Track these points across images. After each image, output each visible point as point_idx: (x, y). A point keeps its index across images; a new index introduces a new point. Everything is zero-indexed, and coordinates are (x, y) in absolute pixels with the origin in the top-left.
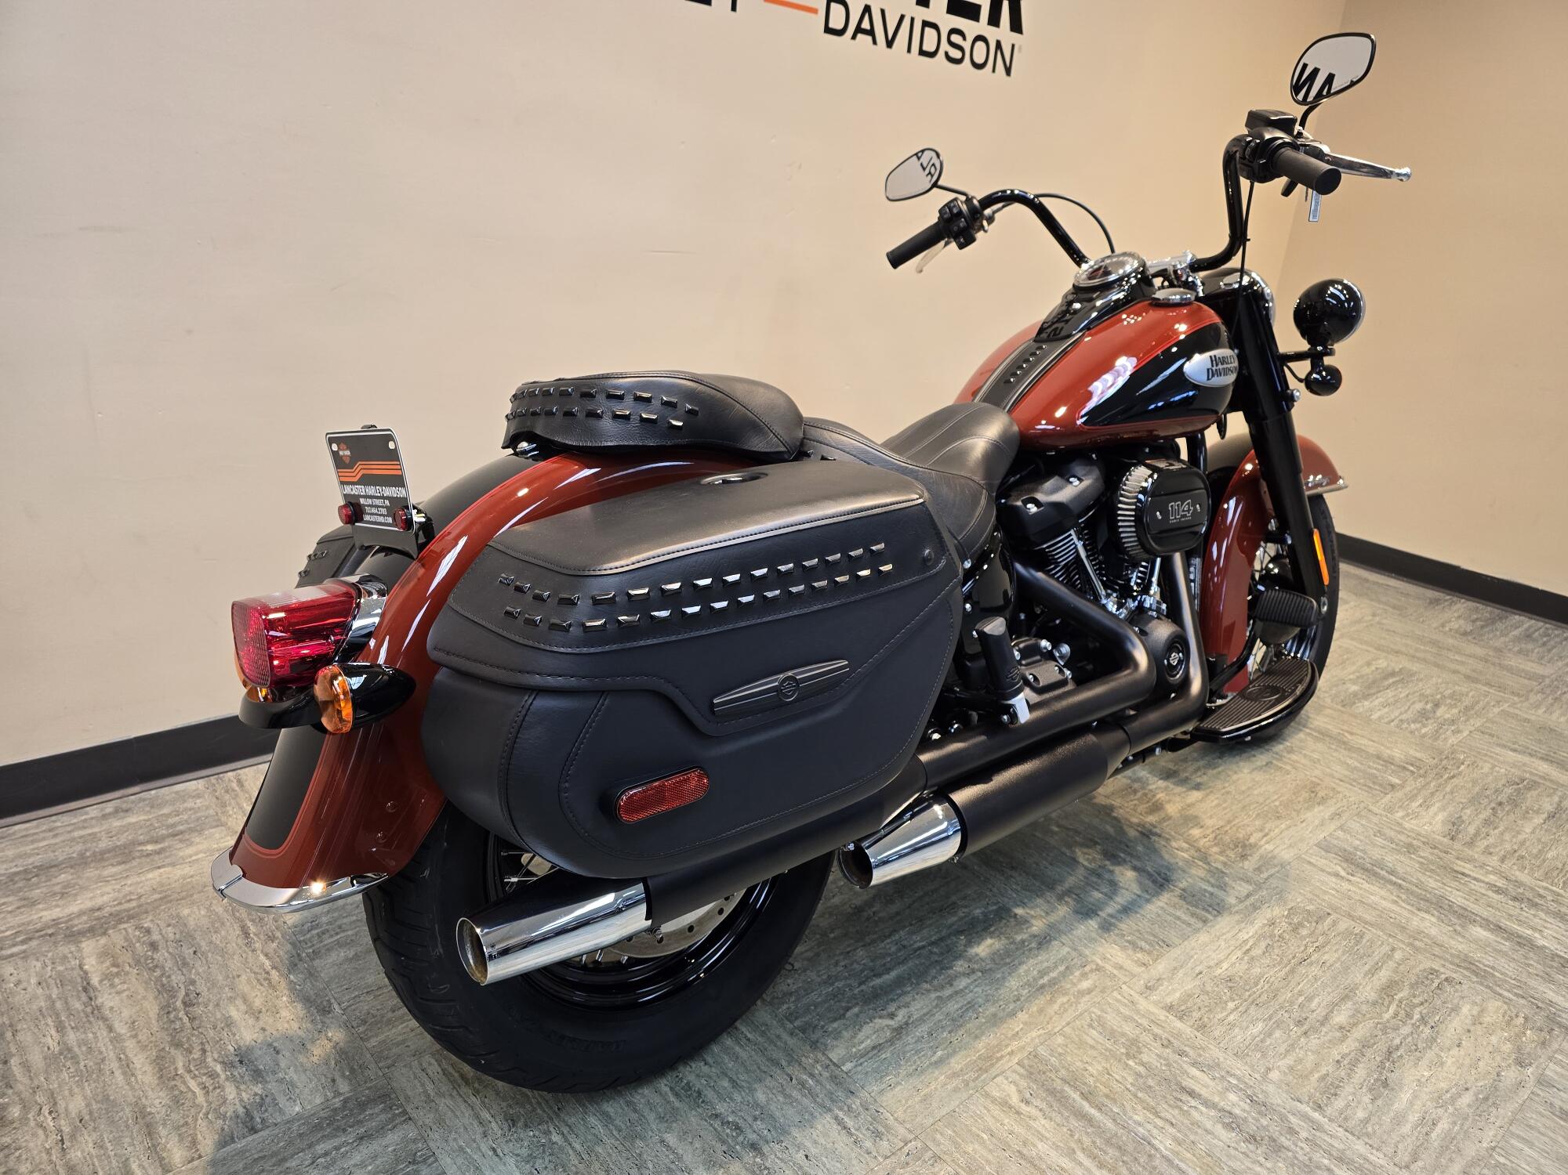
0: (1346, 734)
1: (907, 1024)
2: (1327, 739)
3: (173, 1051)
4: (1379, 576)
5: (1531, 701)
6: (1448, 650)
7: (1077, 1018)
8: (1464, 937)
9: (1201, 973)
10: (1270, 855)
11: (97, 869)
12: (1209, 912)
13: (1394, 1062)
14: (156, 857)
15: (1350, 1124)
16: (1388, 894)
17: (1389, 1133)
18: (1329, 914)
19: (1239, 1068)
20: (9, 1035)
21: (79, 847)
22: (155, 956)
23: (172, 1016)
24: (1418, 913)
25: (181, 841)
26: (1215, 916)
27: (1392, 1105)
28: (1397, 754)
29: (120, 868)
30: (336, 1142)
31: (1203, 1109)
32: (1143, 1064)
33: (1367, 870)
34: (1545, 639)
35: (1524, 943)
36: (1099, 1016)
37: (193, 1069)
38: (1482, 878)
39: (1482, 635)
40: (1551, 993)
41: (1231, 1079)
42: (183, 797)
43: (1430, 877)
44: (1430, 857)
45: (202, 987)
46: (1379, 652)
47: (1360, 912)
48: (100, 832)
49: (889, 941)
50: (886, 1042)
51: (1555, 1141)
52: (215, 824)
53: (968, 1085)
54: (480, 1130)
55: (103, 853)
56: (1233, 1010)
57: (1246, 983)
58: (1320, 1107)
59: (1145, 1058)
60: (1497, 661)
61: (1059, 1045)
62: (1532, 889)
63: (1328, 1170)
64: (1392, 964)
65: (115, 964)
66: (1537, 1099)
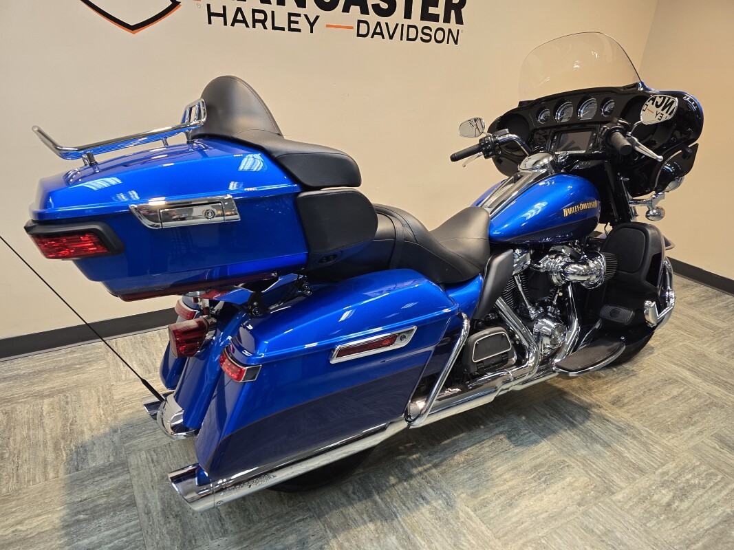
3: (61, 441)
8: (588, 448)
11: (58, 373)
13: (520, 497)
14: (79, 370)
15: (485, 518)
16: (565, 426)
17: (499, 524)
18: (530, 432)
19: (450, 491)
22: (66, 407)
23: (65, 428)
24: (574, 436)
25: (89, 365)
26: (477, 428)
27: (508, 514)
29: (66, 373)
30: (102, 477)
31: (425, 505)
32: (410, 485)
33: (561, 415)
35: (617, 454)
36: (402, 465)
37: (65, 447)
38: (616, 423)
39: (700, 305)
40: (615, 477)
41: (443, 495)
43: (590, 420)
44: (596, 411)
45: (78, 419)
47: (546, 433)
48: (63, 359)
51: (573, 537)
54: (150, 479)
55: (61, 367)
56: (461, 468)
57: (474, 458)
58: (476, 510)
60: (699, 318)
62: (639, 430)
63: (464, 535)
64: (546, 456)
65: (53, 408)
66: (577, 520)
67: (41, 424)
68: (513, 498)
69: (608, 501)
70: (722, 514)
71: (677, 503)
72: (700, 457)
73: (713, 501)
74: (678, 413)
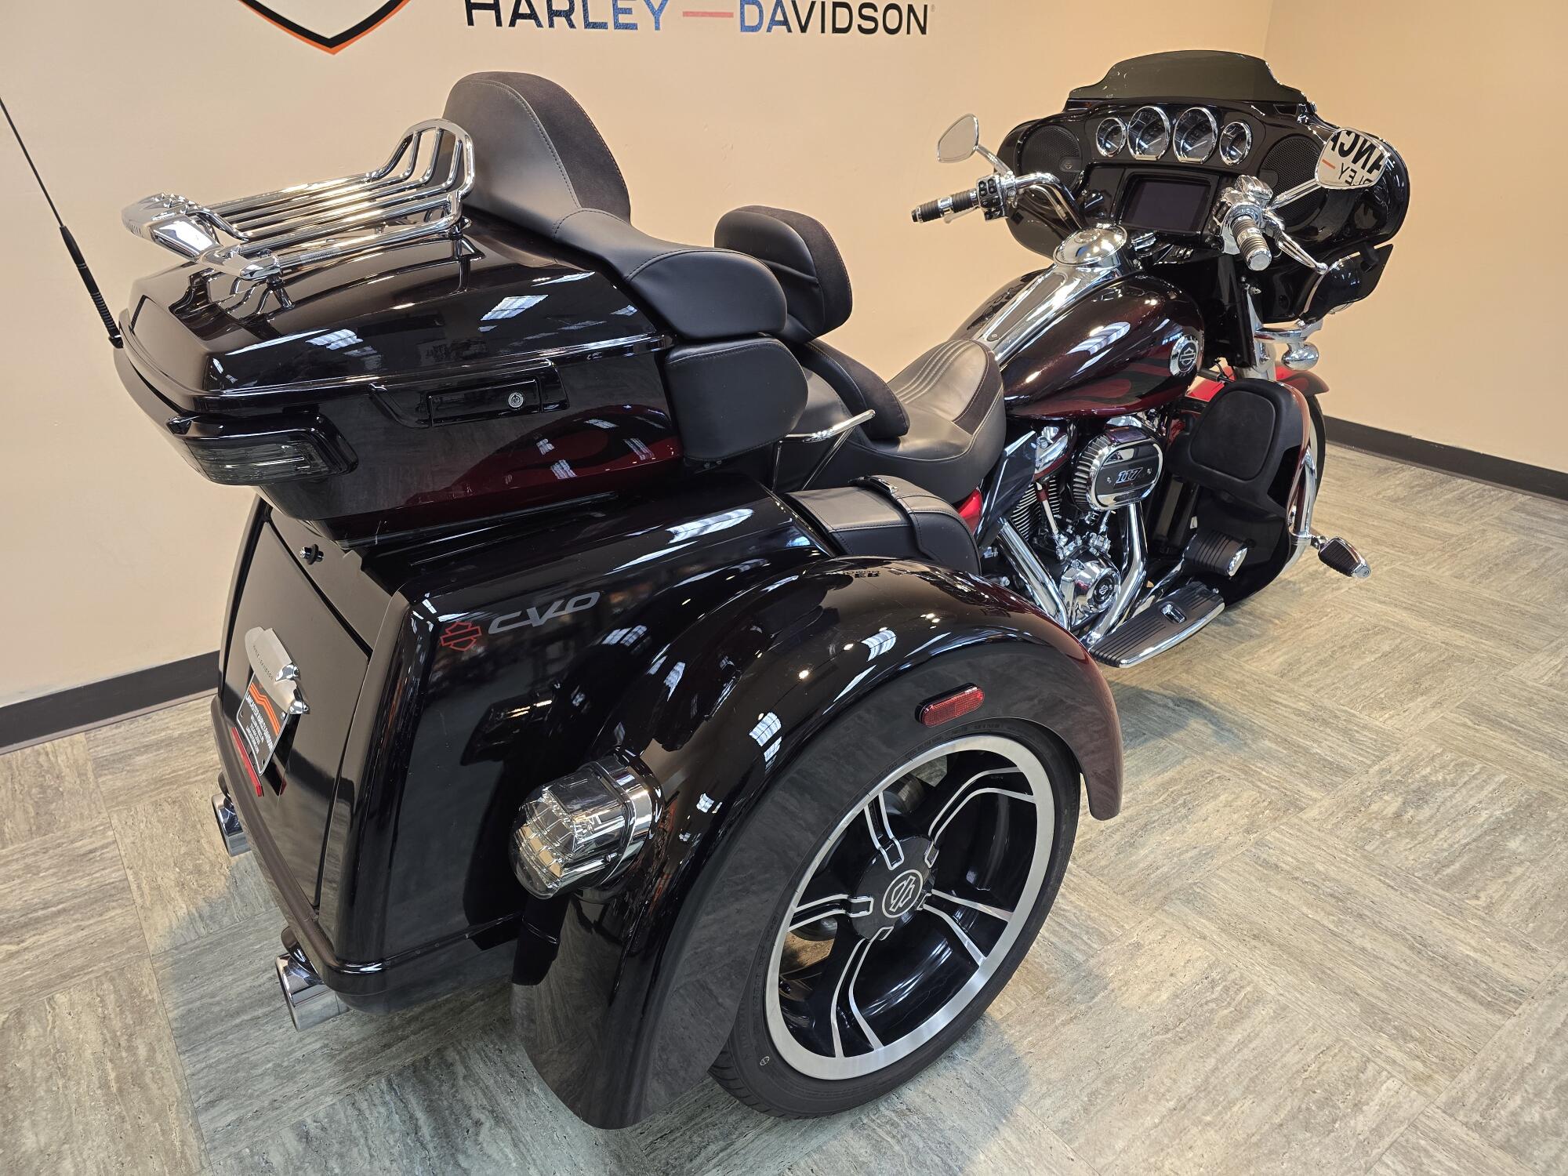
5: (1426, 559)
8: (1250, 748)
13: (1146, 831)
15: (1092, 869)
27: (1130, 857)
34: (1476, 500)
35: (1300, 751)
38: (1292, 705)
39: (1413, 500)
40: (1302, 785)
44: (1254, 690)
51: (1246, 879)
60: (1414, 524)
62: (1331, 711)
64: (1179, 768)
66: (1249, 854)
68: (1133, 835)
69: (1296, 821)
70: (1487, 820)
71: (1411, 812)
72: (1442, 742)
73: (1472, 802)
74: (1395, 679)
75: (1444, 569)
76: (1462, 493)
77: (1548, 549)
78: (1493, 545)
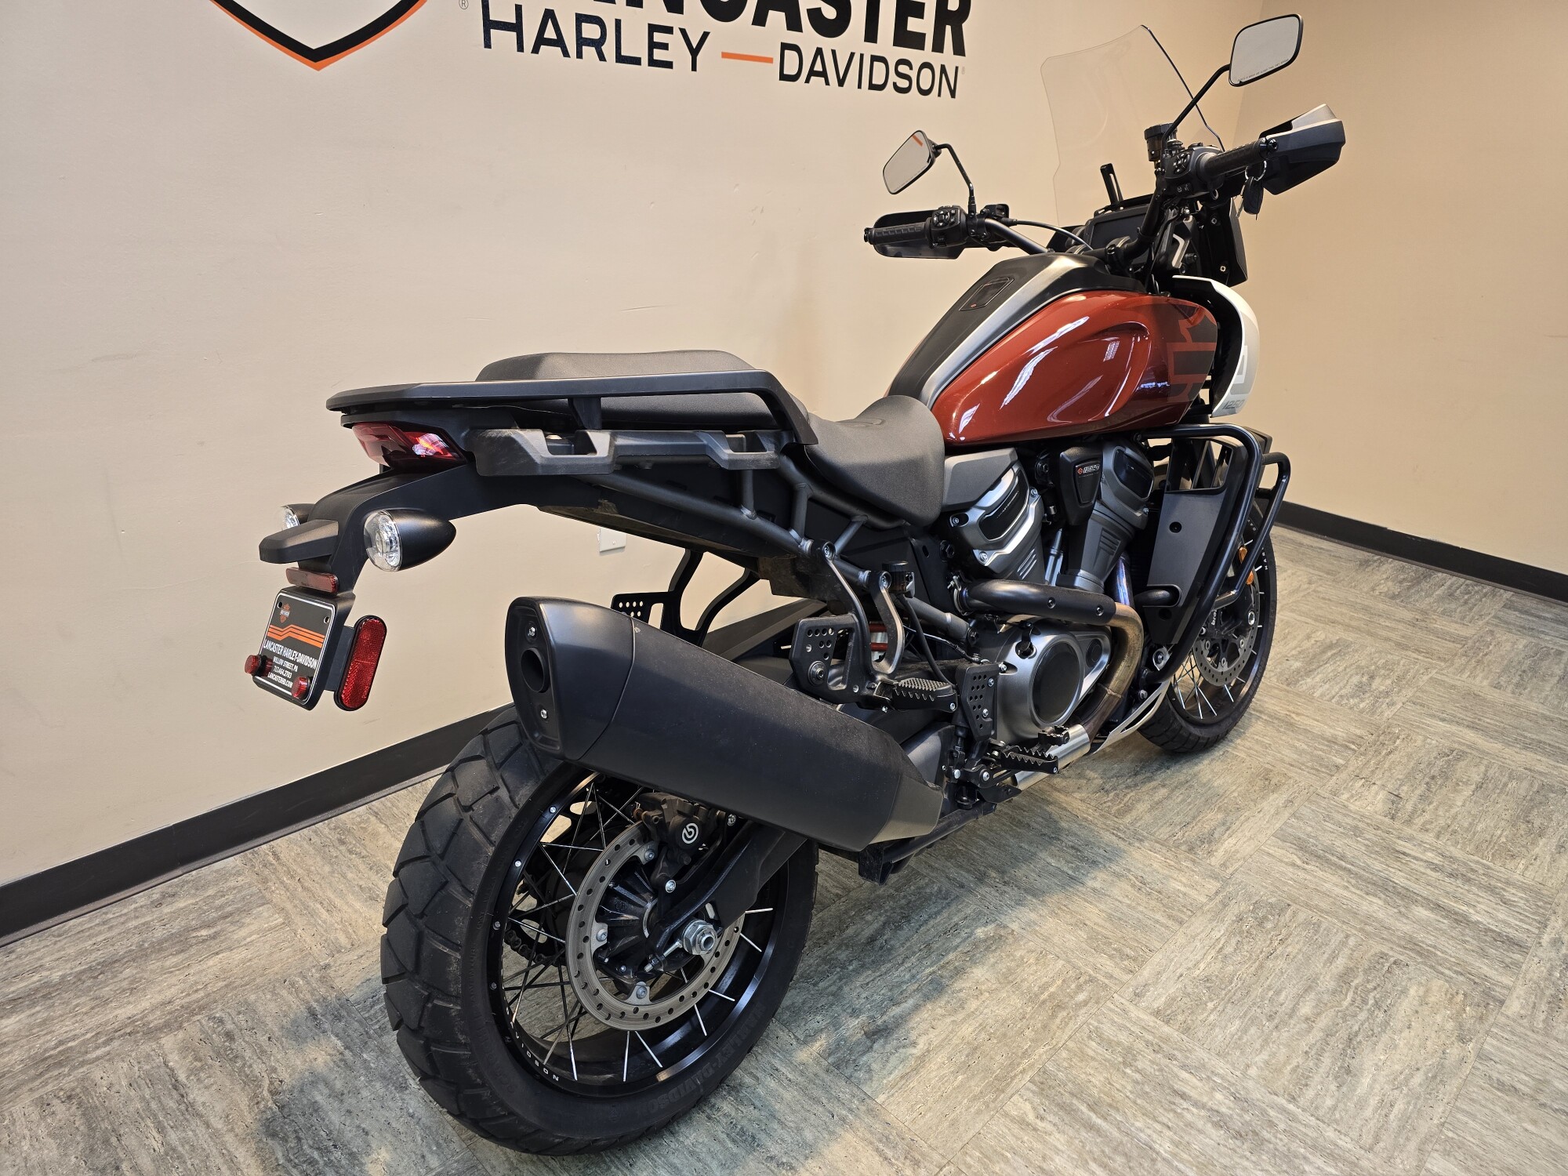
0: (1293, 715)
1: (928, 1051)
2: (1276, 722)
3: (270, 1142)
4: (1312, 538)
5: (1456, 665)
6: (1379, 615)
7: (1076, 1031)
8: (1407, 918)
9: (1181, 976)
10: (1233, 850)
11: (158, 960)
12: (1185, 914)
13: (1354, 1049)
14: (213, 943)
15: (1321, 1113)
16: (1339, 880)
17: (1354, 1118)
18: (1289, 905)
19: (1222, 1067)
20: (114, 1140)
21: (136, 939)
22: (233, 1047)
23: (262, 1106)
24: (1367, 897)
25: (232, 923)
26: (1190, 917)
27: (1355, 1090)
28: (1340, 733)
29: (181, 957)
31: (1194, 1110)
32: (1138, 1071)
33: (1319, 857)
34: (1466, 597)
35: (1460, 920)
36: (1096, 1028)
37: (292, 1158)
38: (1421, 856)
39: (1409, 597)
40: (1485, 968)
41: (1215, 1079)
42: (224, 876)
43: (1376, 859)
44: (1375, 839)
46: (1318, 624)
47: (1316, 900)
48: (153, 920)
49: (902, 968)
50: (912, 1070)
51: (1492, 1110)
52: (260, 902)
53: (988, 1106)
55: (161, 942)
56: (1212, 1010)
57: (1222, 982)
58: (1294, 1098)
59: (1139, 1064)
60: (1423, 624)
61: (1064, 1059)
62: (1465, 864)
63: (1305, 1158)
64: (1347, 951)
65: (197, 1059)
66: (1478, 1073)
67: (190, 1109)
68: (1344, 1053)
69: (1502, 1020)
74: (1504, 817)
75: (1478, 679)
76: (1450, 587)
77: (1560, 653)
78: (1508, 648)
